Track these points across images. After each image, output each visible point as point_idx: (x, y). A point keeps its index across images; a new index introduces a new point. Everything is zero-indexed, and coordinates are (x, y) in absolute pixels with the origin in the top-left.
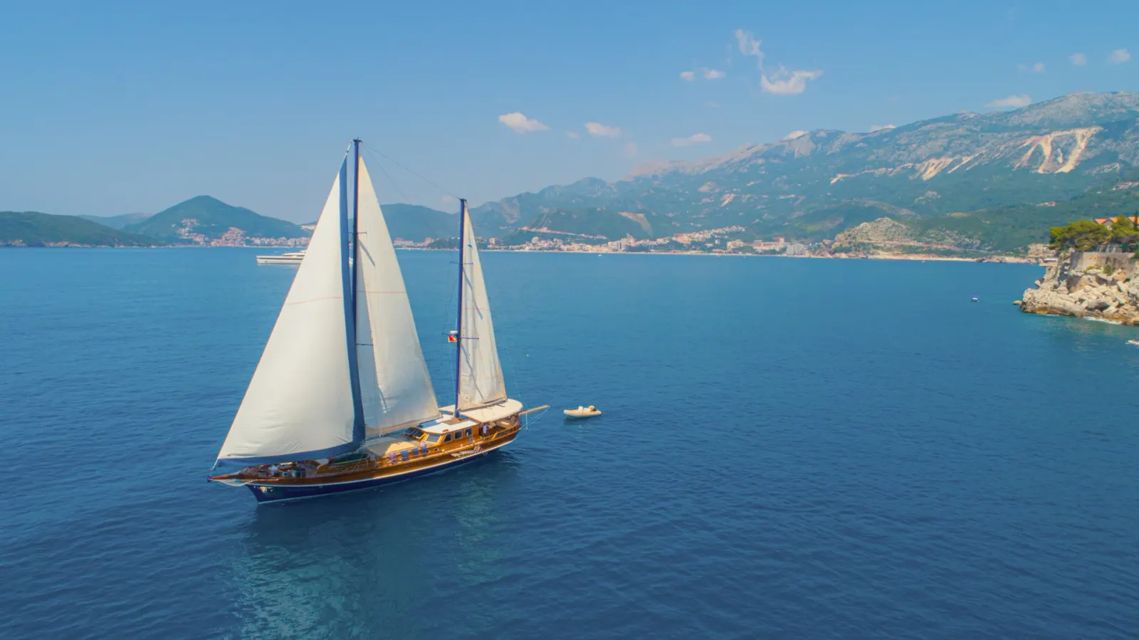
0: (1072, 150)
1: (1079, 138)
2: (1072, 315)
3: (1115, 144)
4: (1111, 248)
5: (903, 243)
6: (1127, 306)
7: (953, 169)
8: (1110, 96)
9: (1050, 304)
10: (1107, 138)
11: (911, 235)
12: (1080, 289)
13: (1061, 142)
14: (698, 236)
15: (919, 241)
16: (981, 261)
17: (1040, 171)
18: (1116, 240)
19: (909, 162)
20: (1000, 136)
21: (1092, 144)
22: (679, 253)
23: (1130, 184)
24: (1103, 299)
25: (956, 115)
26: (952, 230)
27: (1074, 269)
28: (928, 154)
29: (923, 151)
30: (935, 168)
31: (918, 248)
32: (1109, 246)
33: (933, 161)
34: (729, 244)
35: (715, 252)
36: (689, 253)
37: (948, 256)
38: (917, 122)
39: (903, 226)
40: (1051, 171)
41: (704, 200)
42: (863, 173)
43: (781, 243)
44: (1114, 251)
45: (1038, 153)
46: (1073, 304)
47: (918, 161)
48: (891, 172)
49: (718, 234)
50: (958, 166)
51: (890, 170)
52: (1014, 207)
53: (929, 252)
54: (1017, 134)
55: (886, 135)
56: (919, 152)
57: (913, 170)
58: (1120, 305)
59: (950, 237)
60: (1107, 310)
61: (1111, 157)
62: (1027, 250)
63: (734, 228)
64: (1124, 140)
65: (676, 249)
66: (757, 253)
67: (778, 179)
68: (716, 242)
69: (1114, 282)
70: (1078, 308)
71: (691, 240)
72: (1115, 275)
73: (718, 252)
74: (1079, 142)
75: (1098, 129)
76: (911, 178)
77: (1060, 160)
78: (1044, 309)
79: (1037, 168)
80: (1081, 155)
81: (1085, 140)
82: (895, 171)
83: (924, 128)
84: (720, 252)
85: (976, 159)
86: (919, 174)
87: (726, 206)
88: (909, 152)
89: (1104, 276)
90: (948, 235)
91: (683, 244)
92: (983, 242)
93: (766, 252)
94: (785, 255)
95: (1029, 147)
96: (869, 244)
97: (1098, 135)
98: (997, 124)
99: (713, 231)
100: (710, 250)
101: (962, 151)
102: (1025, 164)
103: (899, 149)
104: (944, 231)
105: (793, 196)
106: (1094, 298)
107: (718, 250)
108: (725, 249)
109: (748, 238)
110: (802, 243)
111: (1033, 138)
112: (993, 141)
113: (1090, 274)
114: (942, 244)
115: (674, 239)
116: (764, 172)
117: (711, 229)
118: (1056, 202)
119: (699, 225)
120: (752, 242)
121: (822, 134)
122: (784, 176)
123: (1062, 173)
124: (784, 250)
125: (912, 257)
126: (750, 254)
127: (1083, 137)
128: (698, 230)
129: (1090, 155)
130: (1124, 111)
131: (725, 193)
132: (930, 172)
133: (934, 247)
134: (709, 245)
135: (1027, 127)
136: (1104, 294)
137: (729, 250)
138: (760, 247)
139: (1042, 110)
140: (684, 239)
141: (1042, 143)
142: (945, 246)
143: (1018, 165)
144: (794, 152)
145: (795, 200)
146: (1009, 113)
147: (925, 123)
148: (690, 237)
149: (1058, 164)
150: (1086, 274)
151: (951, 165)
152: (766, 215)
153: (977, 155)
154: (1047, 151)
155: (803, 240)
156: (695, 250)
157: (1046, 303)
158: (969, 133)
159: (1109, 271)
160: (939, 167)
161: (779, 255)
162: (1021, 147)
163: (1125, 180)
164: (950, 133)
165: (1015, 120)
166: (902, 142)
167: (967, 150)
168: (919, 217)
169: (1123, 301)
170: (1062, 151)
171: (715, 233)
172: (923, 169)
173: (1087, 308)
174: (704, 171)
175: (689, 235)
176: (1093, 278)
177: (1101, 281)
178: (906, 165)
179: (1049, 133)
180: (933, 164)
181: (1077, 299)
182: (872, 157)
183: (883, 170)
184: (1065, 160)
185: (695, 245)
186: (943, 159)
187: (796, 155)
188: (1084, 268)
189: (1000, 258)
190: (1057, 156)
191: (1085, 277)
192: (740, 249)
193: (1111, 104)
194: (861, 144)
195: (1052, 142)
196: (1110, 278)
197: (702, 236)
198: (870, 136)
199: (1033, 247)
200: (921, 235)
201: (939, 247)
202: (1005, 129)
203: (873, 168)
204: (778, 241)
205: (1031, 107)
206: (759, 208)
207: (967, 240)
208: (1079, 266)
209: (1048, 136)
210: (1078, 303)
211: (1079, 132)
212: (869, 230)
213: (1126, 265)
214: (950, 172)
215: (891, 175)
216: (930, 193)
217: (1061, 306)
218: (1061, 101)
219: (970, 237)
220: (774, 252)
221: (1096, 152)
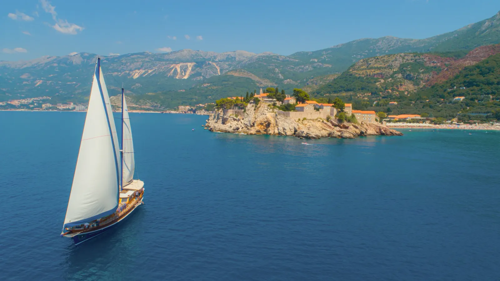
0: (187, 70)
1: (189, 66)
2: (229, 132)
3: (200, 69)
4: (235, 108)
5: (130, 105)
6: (244, 128)
7: (145, 75)
8: (197, 52)
9: (221, 129)
10: (197, 67)
11: (133, 102)
12: (228, 123)
13: (183, 67)
14: (24, 101)
15: (136, 105)
16: (163, 113)
17: (177, 78)
18: (236, 105)
19: (128, 71)
20: (162, 63)
21: (193, 69)
22: (13, 110)
23: (207, 84)
24: (237, 126)
25: (144, 52)
26: (149, 100)
27: (225, 115)
28: (135, 68)
29: (132, 66)
30: (138, 74)
31: (136, 107)
32: (235, 107)
33: (137, 71)
34: (43, 105)
35: (36, 110)
36: (20, 110)
37: (149, 111)
38: (129, 54)
39: (129, 98)
40: (181, 78)
41: (25, 83)
42: (107, 74)
43: (71, 105)
44: (237, 109)
45: (176, 70)
46: (228, 128)
47: (131, 70)
48: (120, 74)
49: (36, 100)
50: (147, 74)
51: (119, 73)
52: (170, 91)
53: (141, 109)
54: (168, 62)
55: (116, 58)
56: (131, 67)
57: (129, 74)
58: (242, 128)
59: (149, 103)
60: (239, 130)
61: (199, 74)
62: (178, 108)
63: (45, 98)
64: (203, 68)
65: (10, 108)
66: (60, 110)
67: (66, 74)
68: (35, 104)
69: (239, 120)
70: (231, 130)
71: (20, 103)
72: (239, 117)
73: (38, 110)
74: (189, 68)
75: (195, 63)
76: (129, 77)
77: (183, 74)
78: (219, 130)
79: (176, 77)
80: (190, 73)
81: (191, 67)
82: (122, 74)
83: (132, 57)
84: (39, 110)
85: (154, 71)
86: (132, 76)
87: (38, 86)
88: (127, 66)
89: (235, 118)
90: (148, 102)
91: (15, 105)
92: (161, 105)
93: (64, 109)
94: (74, 111)
95: (172, 68)
96: (115, 106)
97: (195, 66)
98: (160, 58)
99: (33, 99)
100: (32, 108)
101: (148, 68)
102: (172, 75)
103: (122, 65)
104: (146, 101)
105: (74, 83)
106: (234, 125)
107: (37, 109)
108: (42, 108)
109: (54, 102)
110: (83, 105)
111: (174, 65)
112: (159, 65)
113: (231, 117)
114: (146, 106)
115: (9, 102)
116: (57, 70)
117: (32, 98)
118: (185, 90)
119: (23, 96)
120: (56, 104)
121: (86, 55)
122: (69, 73)
123: (185, 79)
124: (74, 108)
125: (134, 111)
126: (56, 111)
127: (190, 66)
128: (23, 98)
129: (193, 73)
130: (202, 58)
131: (37, 80)
132: (136, 76)
133: (143, 107)
134: (32, 106)
135: (171, 60)
136: (237, 124)
137: (44, 108)
138: (61, 107)
139: (176, 54)
140: (16, 103)
141: (177, 67)
142: (147, 107)
143: (169, 75)
144: (73, 62)
145: (76, 85)
146: (164, 54)
147: (132, 55)
148: (19, 102)
149: (183, 75)
150: (230, 117)
151: (144, 73)
152: (61, 91)
153: (154, 70)
154: (179, 70)
155: (83, 104)
156: (23, 108)
157: (219, 128)
158: (150, 60)
159: (237, 116)
160: (140, 74)
161: (72, 111)
162: (170, 68)
163: (205, 83)
164: (143, 60)
165: (166, 57)
166: (124, 61)
167: (150, 67)
168: (134, 94)
169: (243, 126)
170: (184, 70)
171: (34, 100)
172: (133, 74)
173: (233, 129)
174: (23, 67)
175: (18, 100)
176: (232, 119)
177: (235, 120)
178: (126, 72)
179: (179, 63)
180: (137, 72)
181: (230, 126)
182: (111, 67)
183: (116, 73)
184: (185, 74)
185: (23, 106)
186: (141, 70)
187: (74, 63)
188: (229, 115)
189: (169, 111)
190: (182, 72)
191: (229, 118)
192: (50, 108)
193: (197, 55)
194: (105, 61)
195: (180, 67)
196: (237, 119)
197: (26, 101)
198: (109, 57)
199: (180, 107)
200: (136, 102)
201: (145, 107)
202: (164, 60)
203: (112, 72)
204: (70, 104)
205: (171, 53)
206: (57, 88)
207: (155, 104)
208: (227, 114)
209: (178, 65)
210: (230, 128)
211: (189, 64)
212: (115, 100)
213: (242, 114)
214: (144, 76)
215: (120, 76)
216: (137, 85)
217: (225, 129)
218: (182, 51)
219: (156, 103)
220: (69, 109)
221: (195, 72)
